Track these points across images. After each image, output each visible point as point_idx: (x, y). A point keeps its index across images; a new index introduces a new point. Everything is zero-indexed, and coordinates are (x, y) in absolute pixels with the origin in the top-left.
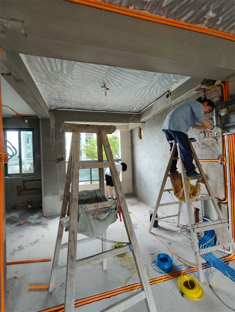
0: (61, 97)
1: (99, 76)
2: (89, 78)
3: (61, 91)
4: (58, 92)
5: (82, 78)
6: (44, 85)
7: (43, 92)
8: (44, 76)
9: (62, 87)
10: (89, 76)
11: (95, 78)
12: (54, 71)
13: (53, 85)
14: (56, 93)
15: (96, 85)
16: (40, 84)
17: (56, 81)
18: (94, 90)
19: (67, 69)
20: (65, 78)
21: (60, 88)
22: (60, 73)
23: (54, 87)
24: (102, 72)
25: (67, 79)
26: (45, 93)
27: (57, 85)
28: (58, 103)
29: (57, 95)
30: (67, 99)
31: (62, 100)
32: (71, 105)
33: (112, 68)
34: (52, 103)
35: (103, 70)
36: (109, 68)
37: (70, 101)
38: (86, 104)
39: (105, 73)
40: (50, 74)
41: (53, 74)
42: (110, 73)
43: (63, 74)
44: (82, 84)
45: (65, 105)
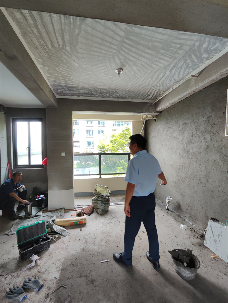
0: (67, 83)
1: (109, 53)
2: (97, 56)
3: (66, 75)
4: (63, 76)
5: (89, 56)
6: (46, 68)
7: (48, 77)
8: (45, 55)
9: (67, 69)
10: (97, 54)
11: (104, 55)
12: (55, 48)
13: (56, 68)
14: (61, 78)
15: (106, 65)
16: (42, 66)
18: (104, 72)
19: (71, 44)
20: (69, 58)
21: (65, 71)
22: (63, 50)
23: (58, 70)
24: (113, 46)
25: (71, 59)
26: (50, 79)
27: (61, 68)
28: (65, 90)
29: (62, 80)
30: (74, 85)
31: (69, 86)
32: (79, 93)
33: (125, 40)
34: (58, 90)
35: (114, 43)
36: (122, 40)
37: (77, 88)
38: (95, 91)
39: (116, 48)
40: (51, 53)
41: (55, 51)
42: (122, 48)
43: (66, 51)
44: (90, 65)
45: (73, 93)
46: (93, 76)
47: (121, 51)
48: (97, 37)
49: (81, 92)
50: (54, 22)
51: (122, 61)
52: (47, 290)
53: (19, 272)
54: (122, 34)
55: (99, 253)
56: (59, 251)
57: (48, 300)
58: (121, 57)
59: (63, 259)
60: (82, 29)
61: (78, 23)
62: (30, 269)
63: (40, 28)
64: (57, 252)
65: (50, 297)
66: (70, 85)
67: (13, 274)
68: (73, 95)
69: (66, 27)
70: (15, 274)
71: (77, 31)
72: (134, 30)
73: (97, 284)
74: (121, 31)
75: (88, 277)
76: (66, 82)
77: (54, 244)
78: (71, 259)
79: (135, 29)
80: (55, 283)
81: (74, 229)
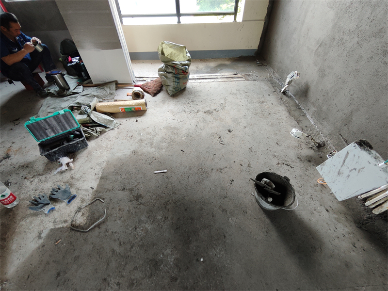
52: (80, 201)
53: (48, 176)
55: (155, 159)
56: (100, 151)
57: (80, 214)
59: (105, 163)
62: (62, 172)
64: (98, 152)
65: (82, 210)
67: (40, 177)
70: (43, 178)
73: (143, 201)
75: (132, 191)
77: (95, 140)
78: (115, 165)
80: (90, 194)
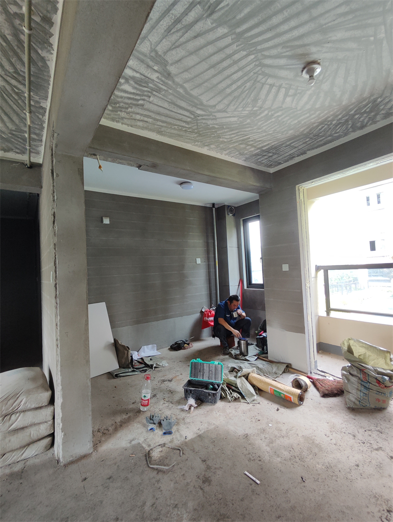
0: (258, 146)
1: (248, 68)
2: (239, 87)
3: (242, 138)
4: (240, 142)
5: (230, 98)
6: (212, 146)
7: (228, 154)
8: (193, 136)
9: (233, 132)
10: (234, 87)
11: (246, 78)
12: (190, 122)
13: (221, 139)
14: (242, 146)
15: (272, 86)
16: (206, 148)
17: (213, 130)
18: (286, 95)
19: (195, 106)
20: (215, 119)
21: (233, 136)
22: (198, 118)
23: (225, 140)
24: (237, 57)
25: (219, 118)
26: (232, 155)
27: (225, 135)
28: (271, 156)
29: (247, 148)
30: (272, 143)
31: (267, 149)
32: (296, 149)
33: (239, 30)
34: (263, 162)
35: (231, 52)
36: (233, 36)
37: (283, 144)
38: (320, 129)
39: (245, 53)
40: (195, 129)
41: (195, 126)
42: (254, 41)
43: (202, 116)
44: (250, 106)
45: (287, 154)
46: (279, 114)
47: (259, 47)
48: (204, 72)
49: (296, 146)
50: (159, 104)
51: (287, 53)
52: (170, 440)
53: (174, 406)
54: (222, 31)
55: (260, 460)
56: (221, 414)
57: (160, 449)
58: (274, 52)
59: (213, 426)
60: (181, 83)
61: (170, 82)
62: (183, 410)
63: (160, 118)
64: (218, 414)
65: (164, 448)
66: (267, 147)
67: (170, 404)
68: (292, 157)
69: (170, 97)
71: (181, 91)
72: (228, 5)
73: (207, 488)
74: (215, 30)
75: (208, 470)
76: (255, 147)
77: (226, 403)
78: (220, 434)
79: (227, 3)
80: (180, 441)
81: (270, 403)
